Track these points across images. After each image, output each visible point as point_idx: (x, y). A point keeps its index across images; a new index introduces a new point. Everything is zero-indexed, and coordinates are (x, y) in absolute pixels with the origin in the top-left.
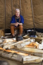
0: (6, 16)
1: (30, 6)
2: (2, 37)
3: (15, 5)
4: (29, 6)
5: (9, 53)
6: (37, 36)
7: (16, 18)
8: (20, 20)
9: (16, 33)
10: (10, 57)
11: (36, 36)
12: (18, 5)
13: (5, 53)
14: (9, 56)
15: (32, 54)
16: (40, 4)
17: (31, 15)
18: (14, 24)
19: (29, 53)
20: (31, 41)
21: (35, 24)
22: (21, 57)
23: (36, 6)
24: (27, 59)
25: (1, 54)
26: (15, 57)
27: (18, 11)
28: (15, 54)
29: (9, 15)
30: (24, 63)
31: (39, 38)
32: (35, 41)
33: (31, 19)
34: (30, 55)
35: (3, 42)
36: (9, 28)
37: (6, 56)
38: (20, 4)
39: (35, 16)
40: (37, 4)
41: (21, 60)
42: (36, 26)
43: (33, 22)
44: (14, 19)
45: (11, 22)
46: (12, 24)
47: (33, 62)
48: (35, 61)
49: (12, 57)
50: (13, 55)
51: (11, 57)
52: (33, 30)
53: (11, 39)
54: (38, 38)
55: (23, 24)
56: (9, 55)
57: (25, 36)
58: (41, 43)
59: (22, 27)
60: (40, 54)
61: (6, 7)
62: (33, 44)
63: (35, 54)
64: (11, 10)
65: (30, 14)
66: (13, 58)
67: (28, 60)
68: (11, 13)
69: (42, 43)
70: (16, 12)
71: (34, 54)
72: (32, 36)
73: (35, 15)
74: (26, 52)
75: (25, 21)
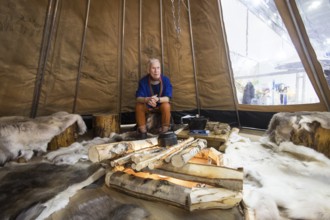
0: (124, 77)
1: (187, 52)
2: (113, 134)
3: (148, 49)
4: (185, 52)
5: (146, 181)
6: (211, 130)
7: (152, 83)
8: (162, 89)
9: (150, 125)
10: (150, 193)
11: (208, 132)
12: (156, 49)
13: (133, 182)
14: (147, 189)
15: (212, 181)
16: (213, 47)
17: (191, 76)
18: (147, 98)
19: (204, 180)
20: (199, 147)
21: (201, 98)
22: (183, 191)
23: (205, 52)
24: (199, 196)
25: (123, 184)
26: (165, 192)
27: (156, 63)
28: (163, 182)
29: (130, 75)
30: (192, 209)
31: (217, 137)
32: (209, 146)
33: (190, 86)
34: (203, 185)
35: (127, 149)
36: (131, 111)
37: (136, 190)
38: (161, 46)
39: (201, 78)
40: (206, 48)
41: (182, 200)
42: (203, 104)
43: (196, 92)
44: (146, 85)
45: (138, 94)
46: (141, 98)
47: (216, 205)
48: (222, 202)
49: (157, 191)
50: (158, 186)
51: (154, 192)
52: (197, 116)
53: (144, 141)
54: (213, 136)
55: (170, 98)
56: (145, 186)
57: (178, 132)
58: (223, 152)
59: (167, 107)
60: (236, 182)
61: (125, 55)
62: (203, 155)
63: (221, 183)
64: (137, 62)
65: (187, 72)
66: (158, 195)
67: (204, 200)
68: (136, 70)
69: (226, 151)
70: (150, 65)
71: (217, 184)
72: (196, 132)
73: (200, 74)
74: (194, 178)
75: (173, 90)
